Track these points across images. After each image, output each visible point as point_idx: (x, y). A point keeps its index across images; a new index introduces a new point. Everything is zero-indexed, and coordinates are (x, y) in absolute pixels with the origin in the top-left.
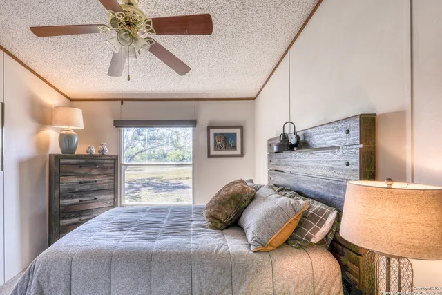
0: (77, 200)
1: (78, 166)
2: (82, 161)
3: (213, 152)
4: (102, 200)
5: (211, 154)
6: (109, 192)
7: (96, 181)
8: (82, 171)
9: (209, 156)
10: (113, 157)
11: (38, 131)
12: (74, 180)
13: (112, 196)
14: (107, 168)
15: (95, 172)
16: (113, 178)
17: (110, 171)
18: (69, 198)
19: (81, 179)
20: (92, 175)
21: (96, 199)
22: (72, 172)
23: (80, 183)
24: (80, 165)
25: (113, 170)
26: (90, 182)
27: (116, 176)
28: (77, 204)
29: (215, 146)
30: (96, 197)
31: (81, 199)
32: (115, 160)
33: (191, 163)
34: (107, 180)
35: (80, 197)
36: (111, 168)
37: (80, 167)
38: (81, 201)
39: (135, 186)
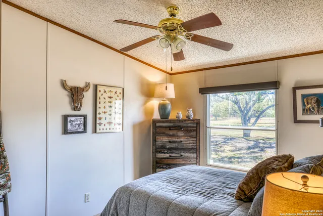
0: (167, 155)
1: (168, 129)
2: (172, 124)
3: (300, 117)
4: (187, 158)
5: (299, 119)
6: (193, 151)
7: (181, 141)
8: (171, 133)
9: (296, 121)
10: (196, 121)
11: (145, 103)
12: (166, 139)
13: (195, 155)
14: (191, 131)
15: (181, 134)
16: (195, 139)
17: (194, 134)
18: (162, 153)
19: (170, 139)
20: (178, 136)
21: (181, 156)
22: (164, 133)
23: (170, 142)
24: (170, 128)
25: (195, 133)
26: (176, 142)
27: (198, 138)
28: (167, 158)
29: (304, 110)
30: (182, 154)
31: (170, 154)
32: (198, 123)
33: (274, 129)
34: (190, 140)
35: (170, 153)
36: (194, 130)
37: (170, 129)
38: (170, 156)
39: (261, 145)
